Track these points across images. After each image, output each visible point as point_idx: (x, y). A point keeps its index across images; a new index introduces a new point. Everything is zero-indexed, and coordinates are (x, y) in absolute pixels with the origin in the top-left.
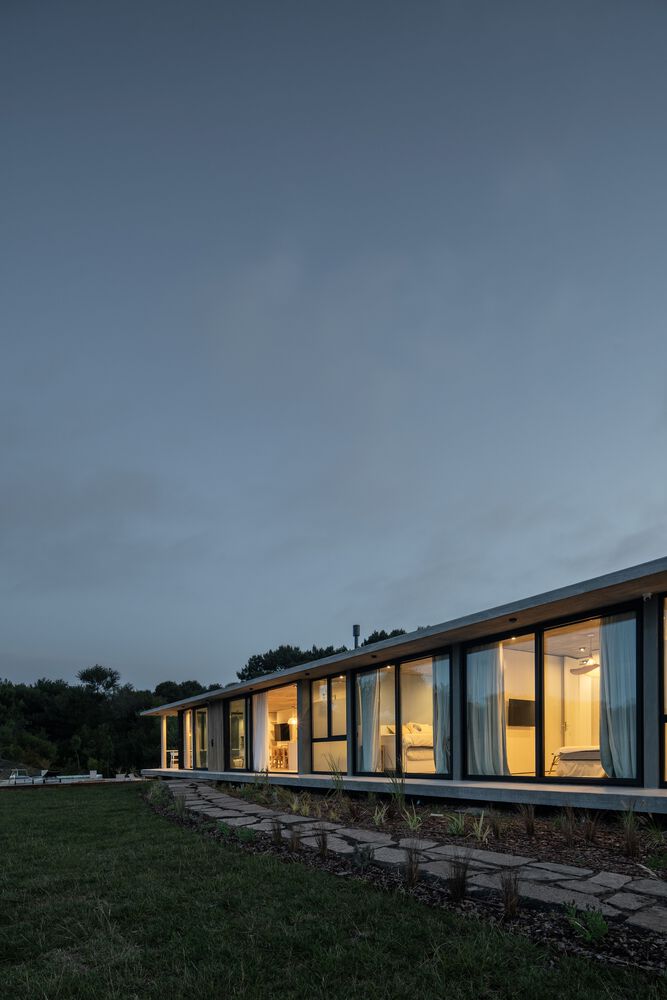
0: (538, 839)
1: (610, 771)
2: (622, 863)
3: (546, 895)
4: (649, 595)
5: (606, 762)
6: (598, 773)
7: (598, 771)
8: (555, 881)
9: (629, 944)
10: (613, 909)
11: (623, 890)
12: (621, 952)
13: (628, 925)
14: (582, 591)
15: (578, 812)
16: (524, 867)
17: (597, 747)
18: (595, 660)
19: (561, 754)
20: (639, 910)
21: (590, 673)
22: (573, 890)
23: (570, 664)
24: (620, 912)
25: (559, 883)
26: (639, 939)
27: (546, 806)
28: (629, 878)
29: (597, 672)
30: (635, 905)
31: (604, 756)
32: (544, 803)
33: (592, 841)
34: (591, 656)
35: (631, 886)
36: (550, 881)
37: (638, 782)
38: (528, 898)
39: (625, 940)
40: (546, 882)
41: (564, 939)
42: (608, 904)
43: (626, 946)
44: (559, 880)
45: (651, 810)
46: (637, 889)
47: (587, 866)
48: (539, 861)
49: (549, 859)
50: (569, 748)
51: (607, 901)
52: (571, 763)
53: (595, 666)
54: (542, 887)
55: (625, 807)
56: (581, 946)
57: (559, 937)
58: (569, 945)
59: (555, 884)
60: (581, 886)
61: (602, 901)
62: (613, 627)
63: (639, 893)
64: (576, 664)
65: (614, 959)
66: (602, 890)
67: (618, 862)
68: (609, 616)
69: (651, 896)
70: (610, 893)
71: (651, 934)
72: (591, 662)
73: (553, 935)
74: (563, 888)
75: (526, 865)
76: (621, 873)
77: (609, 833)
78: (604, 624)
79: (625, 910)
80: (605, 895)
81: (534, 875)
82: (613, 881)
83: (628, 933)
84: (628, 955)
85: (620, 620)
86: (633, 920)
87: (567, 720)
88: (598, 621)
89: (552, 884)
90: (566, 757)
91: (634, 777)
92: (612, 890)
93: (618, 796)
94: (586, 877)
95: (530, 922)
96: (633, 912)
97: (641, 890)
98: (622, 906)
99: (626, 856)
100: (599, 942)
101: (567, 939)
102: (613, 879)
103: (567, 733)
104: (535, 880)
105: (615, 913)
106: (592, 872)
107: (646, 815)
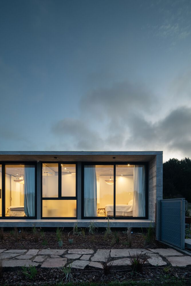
0: (5, 240)
1: (27, 214)
2: (34, 245)
3: (12, 264)
4: (39, 161)
5: (26, 211)
6: (23, 215)
7: (23, 214)
8: (15, 257)
9: (43, 275)
10: (36, 263)
11: (37, 255)
12: (42, 279)
13: (42, 268)
14: (20, 154)
15: (19, 229)
16: (2, 254)
17: (23, 207)
18: (21, 178)
19: (11, 208)
20: (44, 261)
21: (20, 182)
22: (22, 259)
23: (13, 178)
24: (39, 264)
25: (17, 257)
26: (46, 272)
27: (7, 227)
28: (38, 250)
29: (23, 182)
30: (42, 260)
31: (25, 209)
32: (6, 226)
33: (24, 239)
34: (20, 177)
35: (39, 253)
36: (13, 258)
37: (35, 218)
38: (6, 267)
39: (42, 273)
40: (11, 258)
41: (22, 281)
42: (35, 262)
43: (43, 276)
44: (16, 256)
45: (41, 226)
46: (41, 254)
47: (25, 248)
48: (7, 250)
49: (11, 248)
50: (12, 207)
51: (34, 261)
52: (14, 212)
53: (22, 180)
54: (10, 261)
55: (33, 226)
56: (28, 281)
57: (20, 280)
58: (24, 282)
59: (15, 258)
60: (24, 257)
61: (32, 261)
62: (28, 169)
63: (42, 255)
64: (15, 178)
65: (40, 283)
66: (31, 257)
67: (33, 245)
68: (27, 165)
69: (46, 255)
70: (34, 257)
71: (49, 269)
72: (20, 179)
73: (18, 281)
74: (18, 259)
75: (2, 253)
76: (35, 249)
77: (28, 235)
78: (26, 167)
79: (39, 262)
80: (32, 259)
81: (7, 256)
82: (34, 252)
83: (42, 271)
84: (44, 279)
85: (30, 167)
86: (43, 266)
87: (12, 197)
88: (23, 166)
89: (14, 258)
90: (12, 210)
91: (34, 216)
92: (34, 256)
93: (31, 222)
94: (25, 253)
95: (8, 278)
96: (42, 262)
97: (43, 254)
98: (39, 261)
99: (35, 242)
100: (34, 278)
101: (23, 280)
102: (33, 252)
103: (12, 201)
104: (7, 258)
105: (37, 265)
106: (26, 250)
107: (39, 228)
